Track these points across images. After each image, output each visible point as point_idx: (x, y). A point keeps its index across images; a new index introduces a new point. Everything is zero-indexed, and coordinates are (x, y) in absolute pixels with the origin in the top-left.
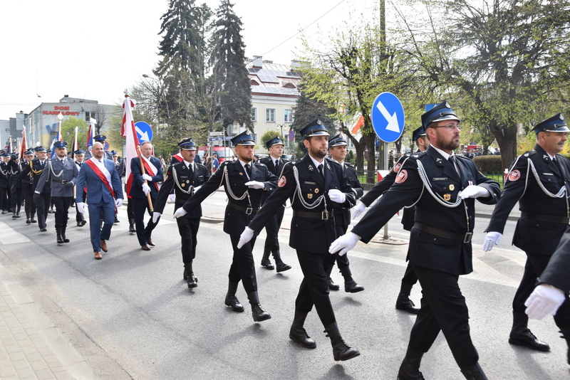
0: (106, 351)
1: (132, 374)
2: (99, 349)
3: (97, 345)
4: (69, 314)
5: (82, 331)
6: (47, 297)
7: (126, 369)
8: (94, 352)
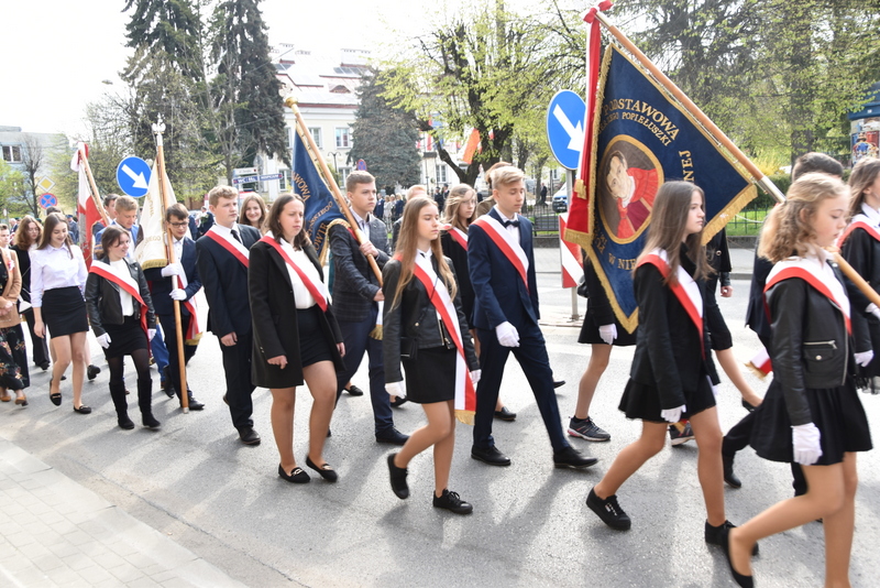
0: (218, 536)
1: (286, 572)
2: (203, 535)
3: (197, 530)
4: (119, 482)
5: (158, 508)
6: (65, 458)
7: (269, 563)
8: (199, 542)
